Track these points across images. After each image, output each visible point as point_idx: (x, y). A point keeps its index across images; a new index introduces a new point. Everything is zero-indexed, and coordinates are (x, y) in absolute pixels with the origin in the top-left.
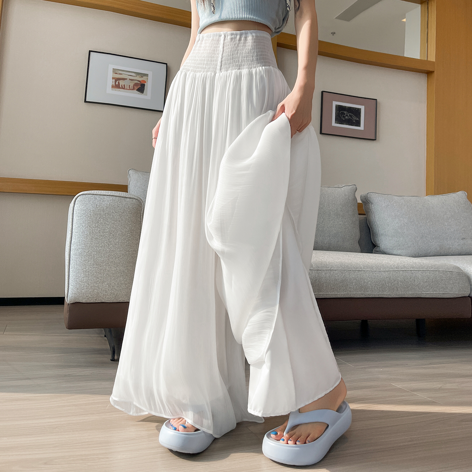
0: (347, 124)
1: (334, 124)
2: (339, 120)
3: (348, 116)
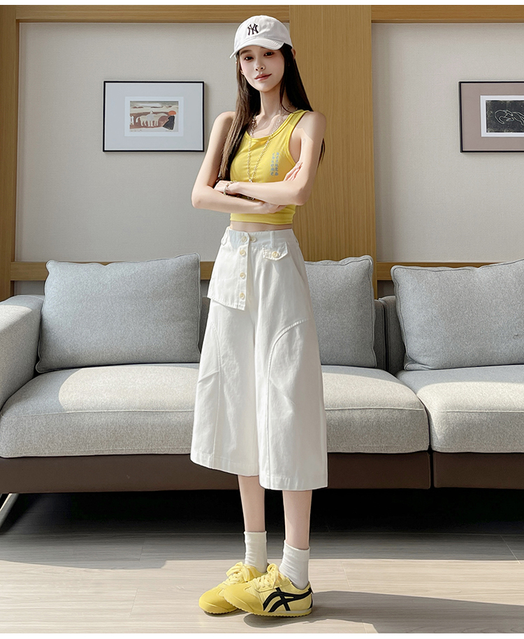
1: (485, 134)
2: (494, 125)
3: (511, 117)
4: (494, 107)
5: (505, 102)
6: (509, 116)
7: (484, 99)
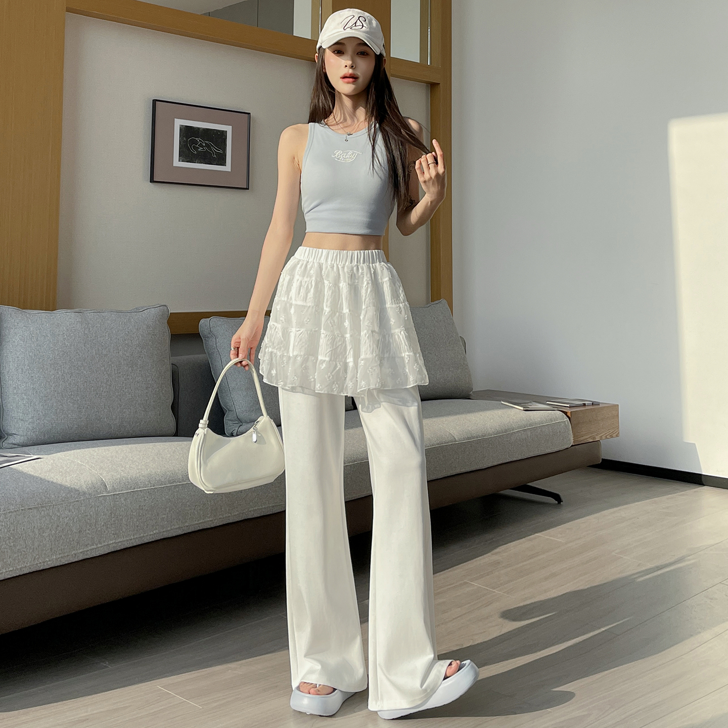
0: (201, 163)
1: (177, 163)
2: (187, 154)
3: (202, 146)
4: (187, 132)
5: (199, 128)
6: (201, 145)
7: (179, 123)
